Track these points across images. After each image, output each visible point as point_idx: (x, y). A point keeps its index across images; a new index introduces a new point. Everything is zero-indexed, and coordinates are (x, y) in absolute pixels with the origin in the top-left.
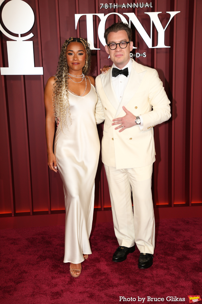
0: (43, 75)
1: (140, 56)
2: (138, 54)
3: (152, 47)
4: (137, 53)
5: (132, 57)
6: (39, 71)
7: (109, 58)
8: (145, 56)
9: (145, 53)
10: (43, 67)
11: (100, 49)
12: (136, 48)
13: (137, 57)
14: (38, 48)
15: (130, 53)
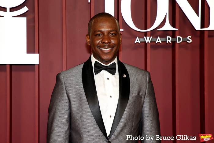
0: (39, 65)
1: (182, 42)
2: (179, 39)
3: (201, 28)
4: (178, 37)
5: (170, 42)
6: (34, 59)
7: (135, 43)
8: (189, 41)
9: (190, 37)
10: (39, 53)
11: (123, 30)
12: (177, 29)
13: (178, 42)
14: (34, 26)
15: (168, 37)
